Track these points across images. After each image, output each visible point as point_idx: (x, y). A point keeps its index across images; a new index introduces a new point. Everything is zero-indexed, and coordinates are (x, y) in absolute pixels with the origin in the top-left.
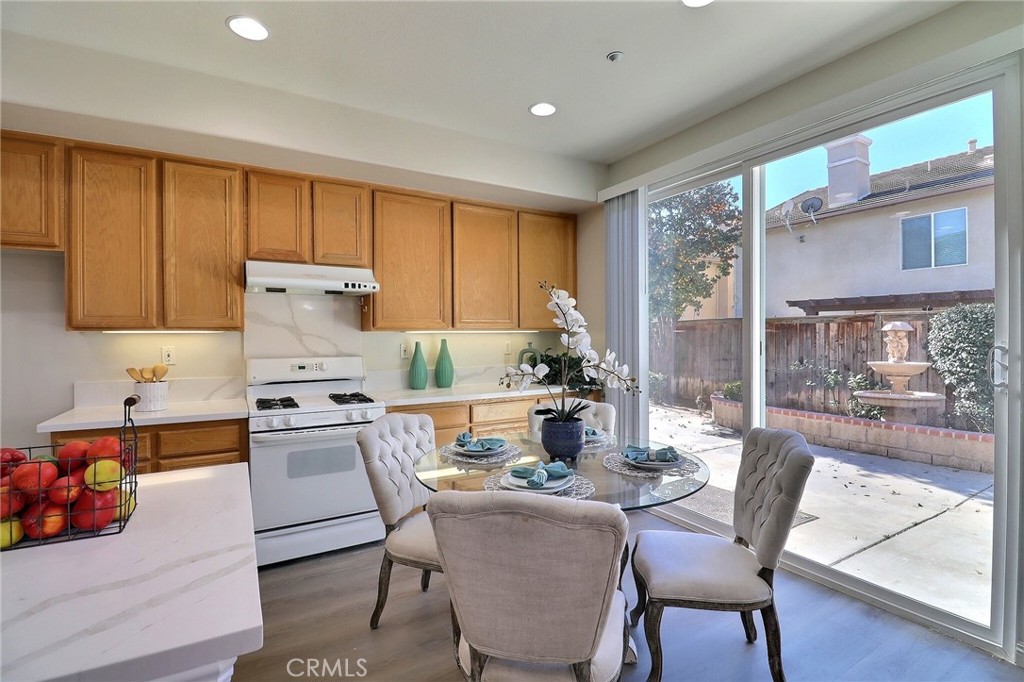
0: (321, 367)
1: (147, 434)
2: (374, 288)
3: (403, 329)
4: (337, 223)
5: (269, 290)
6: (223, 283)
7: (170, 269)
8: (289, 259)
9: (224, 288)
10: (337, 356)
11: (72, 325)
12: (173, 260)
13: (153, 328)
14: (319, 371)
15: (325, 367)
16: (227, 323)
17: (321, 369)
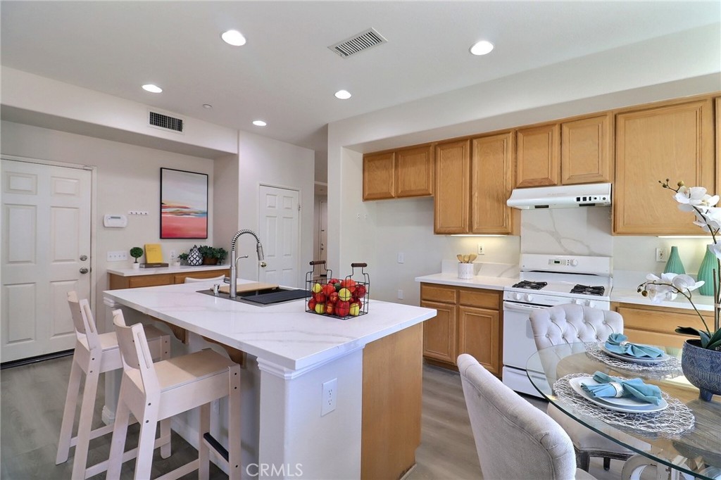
0: (571, 263)
1: (455, 290)
2: (604, 199)
3: (657, 234)
4: (579, 150)
5: (537, 207)
6: (501, 206)
7: (475, 200)
8: (542, 184)
9: (502, 208)
10: (590, 255)
11: (437, 233)
12: (476, 195)
13: (467, 233)
14: (570, 266)
15: (575, 263)
16: (504, 230)
17: (572, 265)
